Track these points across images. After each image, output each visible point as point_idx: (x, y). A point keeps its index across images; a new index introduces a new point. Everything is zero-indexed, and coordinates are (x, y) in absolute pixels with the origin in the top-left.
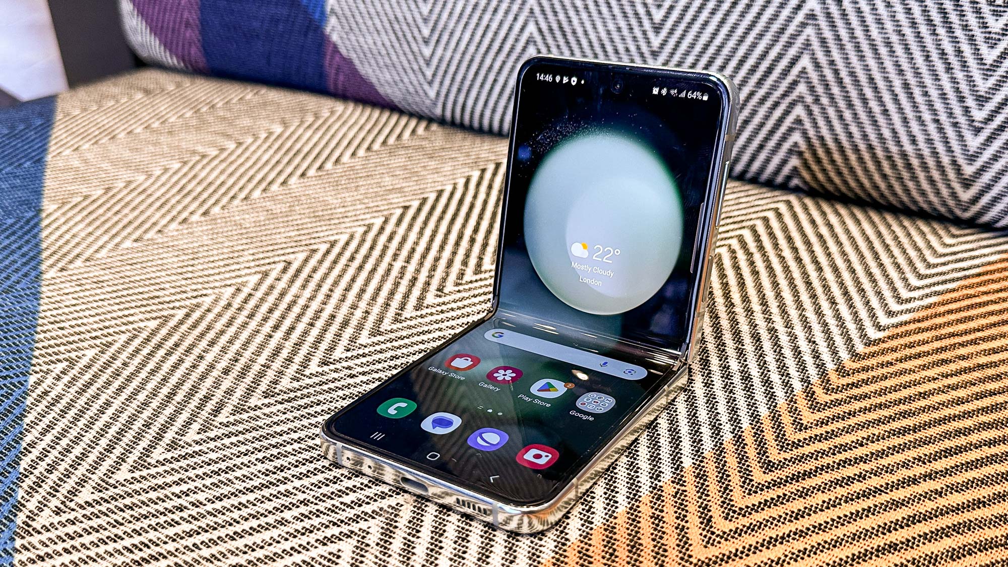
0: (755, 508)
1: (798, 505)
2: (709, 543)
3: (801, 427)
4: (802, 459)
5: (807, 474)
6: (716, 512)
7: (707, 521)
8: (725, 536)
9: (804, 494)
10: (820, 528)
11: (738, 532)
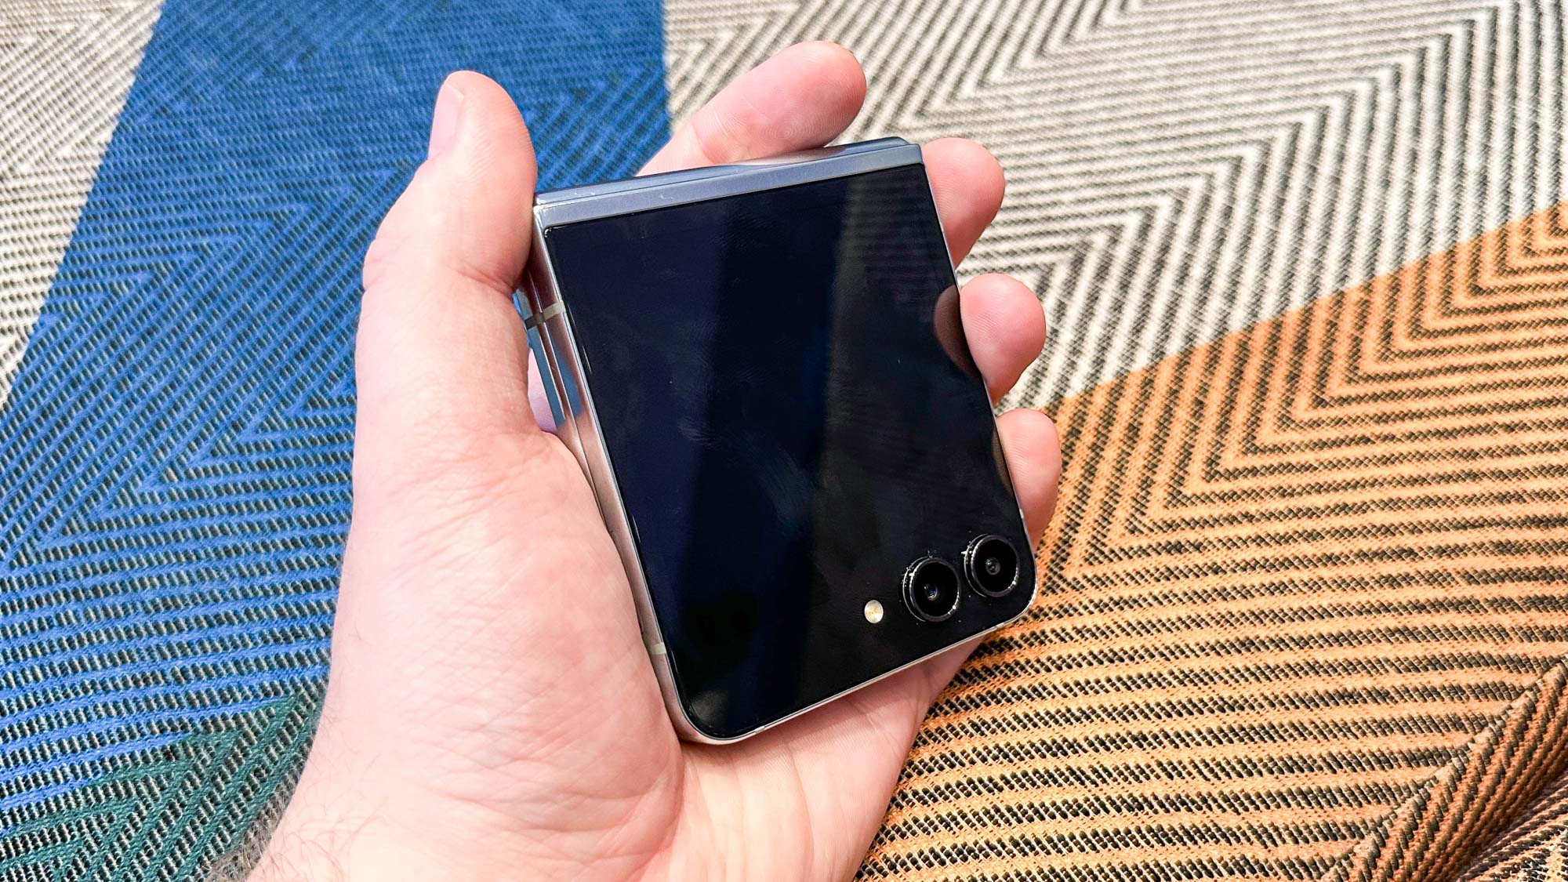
0: (1444, 333)
1: (1496, 337)
2: (1383, 358)
3: (1529, 251)
4: (1517, 288)
5: (1517, 307)
6: (1401, 329)
7: (1387, 336)
8: (1403, 355)
9: (1506, 327)
10: (1512, 365)
11: (1418, 354)
